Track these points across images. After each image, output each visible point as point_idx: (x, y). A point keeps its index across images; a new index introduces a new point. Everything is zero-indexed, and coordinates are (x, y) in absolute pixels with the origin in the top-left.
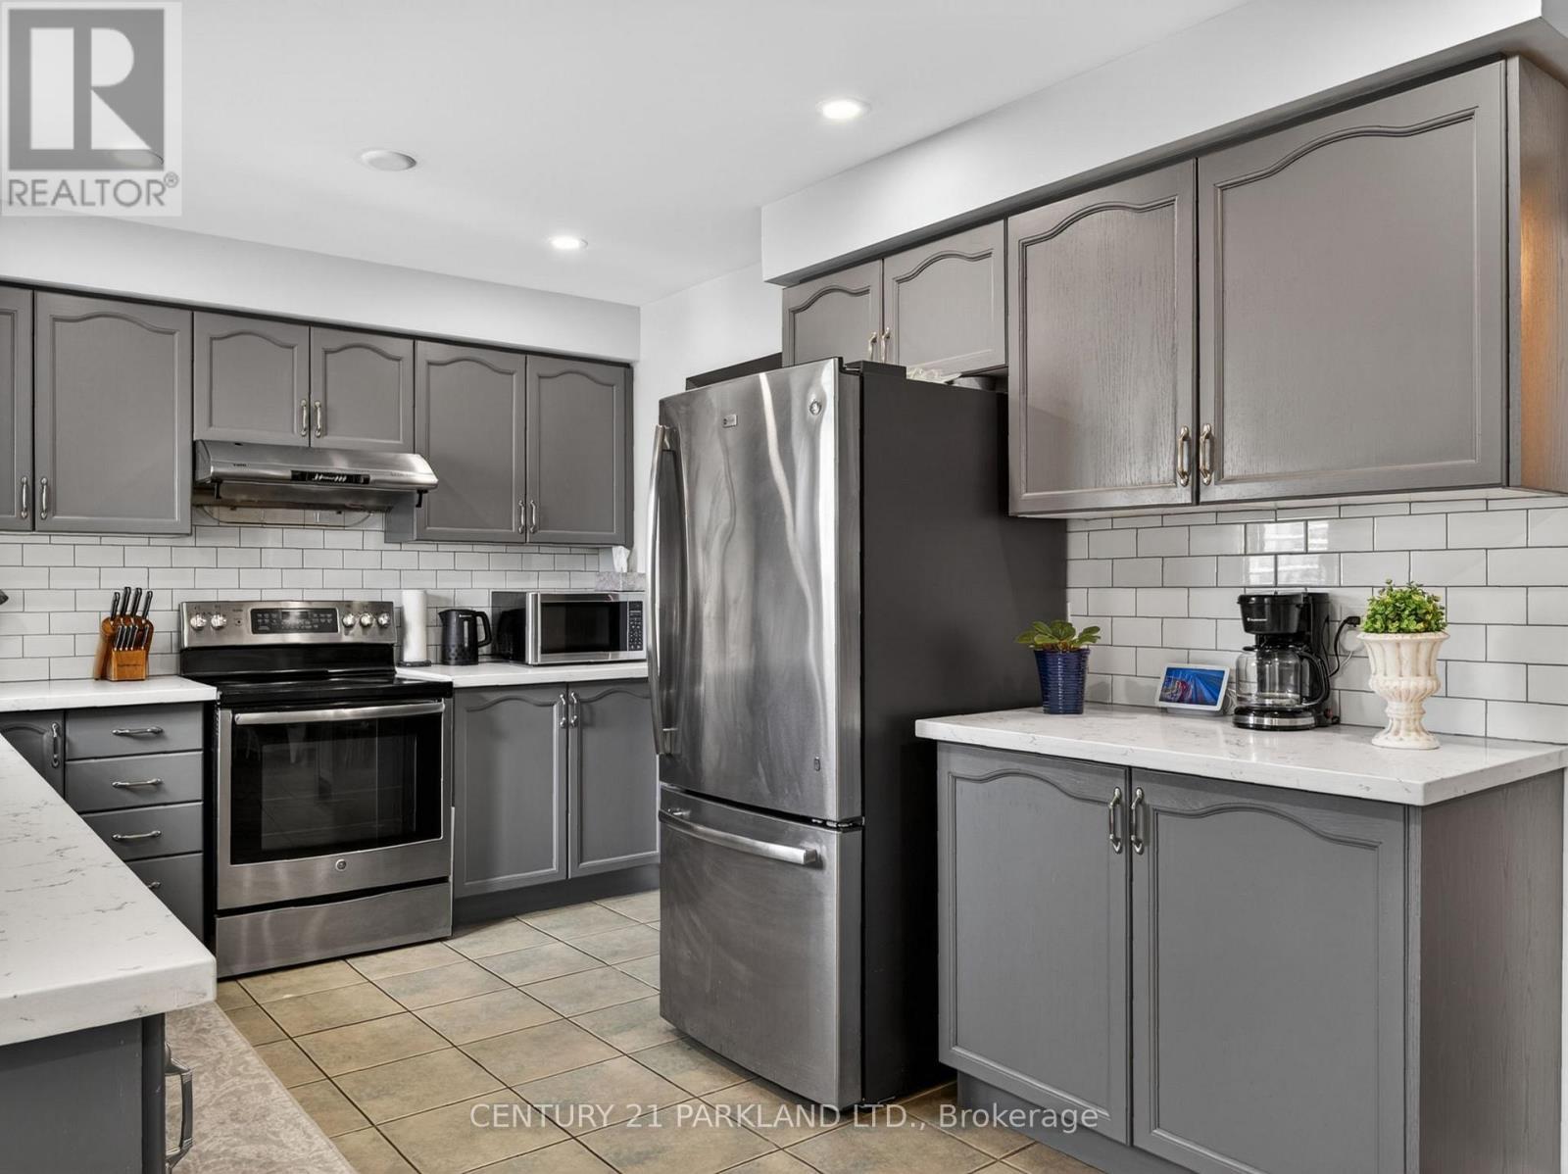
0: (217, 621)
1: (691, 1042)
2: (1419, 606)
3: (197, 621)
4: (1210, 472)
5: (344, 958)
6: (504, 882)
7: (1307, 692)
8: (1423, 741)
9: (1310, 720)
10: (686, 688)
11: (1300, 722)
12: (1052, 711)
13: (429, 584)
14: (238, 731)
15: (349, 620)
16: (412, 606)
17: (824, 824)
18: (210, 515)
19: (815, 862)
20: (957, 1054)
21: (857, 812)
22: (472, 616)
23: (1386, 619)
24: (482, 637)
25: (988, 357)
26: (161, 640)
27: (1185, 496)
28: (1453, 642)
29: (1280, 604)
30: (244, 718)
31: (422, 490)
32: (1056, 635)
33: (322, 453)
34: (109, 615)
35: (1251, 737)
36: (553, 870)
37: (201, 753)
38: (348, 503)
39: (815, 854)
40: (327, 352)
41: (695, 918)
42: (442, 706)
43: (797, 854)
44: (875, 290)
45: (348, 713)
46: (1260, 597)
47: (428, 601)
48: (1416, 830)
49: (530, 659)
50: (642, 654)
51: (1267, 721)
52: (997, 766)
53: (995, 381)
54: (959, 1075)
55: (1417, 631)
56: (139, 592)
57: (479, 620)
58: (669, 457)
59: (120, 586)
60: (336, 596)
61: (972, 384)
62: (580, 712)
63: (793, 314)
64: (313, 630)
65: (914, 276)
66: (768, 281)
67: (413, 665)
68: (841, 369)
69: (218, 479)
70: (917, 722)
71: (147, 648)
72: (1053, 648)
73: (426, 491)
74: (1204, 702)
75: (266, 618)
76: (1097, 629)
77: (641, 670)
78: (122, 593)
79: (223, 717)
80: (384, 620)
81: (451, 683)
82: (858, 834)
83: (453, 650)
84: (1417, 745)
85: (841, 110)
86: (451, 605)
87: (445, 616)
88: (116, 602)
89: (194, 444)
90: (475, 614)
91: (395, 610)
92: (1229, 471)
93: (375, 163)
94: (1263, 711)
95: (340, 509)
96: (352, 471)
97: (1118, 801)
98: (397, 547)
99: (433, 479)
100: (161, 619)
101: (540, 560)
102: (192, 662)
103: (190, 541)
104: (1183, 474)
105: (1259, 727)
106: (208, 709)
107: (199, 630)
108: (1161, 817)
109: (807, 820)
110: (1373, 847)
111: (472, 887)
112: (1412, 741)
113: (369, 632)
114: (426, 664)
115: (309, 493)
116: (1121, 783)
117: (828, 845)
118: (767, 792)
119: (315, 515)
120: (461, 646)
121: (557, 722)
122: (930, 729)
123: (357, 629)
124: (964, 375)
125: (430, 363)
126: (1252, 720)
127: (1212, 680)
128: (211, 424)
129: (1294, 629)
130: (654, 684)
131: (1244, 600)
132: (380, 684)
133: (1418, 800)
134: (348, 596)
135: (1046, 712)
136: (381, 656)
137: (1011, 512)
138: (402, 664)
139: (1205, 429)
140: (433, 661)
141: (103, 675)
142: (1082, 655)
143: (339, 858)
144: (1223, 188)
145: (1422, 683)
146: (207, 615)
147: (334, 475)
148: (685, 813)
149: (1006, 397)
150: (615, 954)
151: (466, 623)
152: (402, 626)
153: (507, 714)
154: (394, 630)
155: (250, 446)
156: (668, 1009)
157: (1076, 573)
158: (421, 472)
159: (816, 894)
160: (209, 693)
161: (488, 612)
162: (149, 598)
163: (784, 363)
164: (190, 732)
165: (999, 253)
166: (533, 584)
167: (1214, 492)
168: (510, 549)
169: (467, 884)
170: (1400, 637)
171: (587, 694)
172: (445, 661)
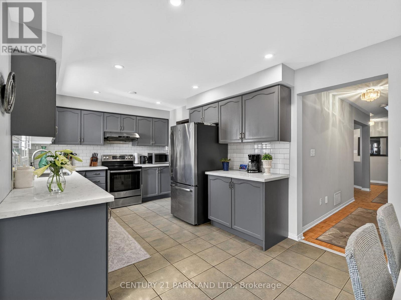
0: (107, 158)
1: (175, 217)
2: (269, 156)
3: (104, 158)
4: (244, 138)
5: (126, 206)
6: (149, 196)
7: (257, 168)
8: (269, 174)
9: (257, 171)
10: (174, 168)
11: (256, 172)
12: (224, 170)
13: (138, 152)
14: (111, 174)
15: (127, 157)
16: (136, 155)
17: (192, 186)
18: (106, 142)
19: (191, 191)
20: (210, 217)
21: (197, 184)
22: (145, 157)
23: (265, 158)
24: (146, 160)
25: (216, 121)
26: (99, 161)
27: (240, 141)
28: (274, 161)
29: (253, 156)
30: (112, 172)
31: (137, 138)
32: (225, 160)
33: (123, 133)
34: (91, 157)
35: (249, 174)
36: (157, 194)
37: (105, 177)
38: (127, 140)
39: (191, 190)
40: (123, 118)
41: (176, 200)
42: (140, 170)
43: (189, 190)
44: (201, 111)
45: (126, 171)
46: (251, 155)
47: (138, 154)
48: (264, 185)
49: (153, 163)
50: (168, 162)
51: (251, 172)
52: (216, 178)
53: (217, 124)
54: (211, 221)
55: (268, 160)
56: (96, 153)
57: (146, 157)
58: (172, 135)
59: (93, 153)
60: (125, 154)
61: (214, 125)
62: (160, 171)
63: (190, 114)
64: (121, 159)
65: (206, 109)
66: (187, 109)
67: (136, 164)
68: (195, 124)
69: (108, 137)
70: (205, 172)
71: (97, 162)
72: (225, 162)
73: (138, 139)
74: (245, 169)
75: (114, 157)
76: (230, 159)
77: (168, 165)
78: (94, 154)
79: (109, 172)
80: (132, 157)
81: (141, 167)
82: (197, 187)
83: (142, 162)
84: (268, 175)
85: (195, 87)
86: (142, 155)
87: (141, 157)
88: (93, 155)
89: (104, 132)
90: (145, 156)
91: (133, 156)
92: (246, 138)
93: (130, 93)
94: (251, 170)
95: (125, 141)
96: (127, 136)
97: (230, 182)
98: (134, 147)
99: (139, 137)
100: (99, 157)
101: (155, 148)
102: (104, 164)
103: (103, 146)
104: (240, 138)
105: (250, 172)
106: (106, 170)
107: (105, 159)
108: (235, 184)
109: (190, 185)
110: (259, 188)
111: (145, 196)
112: (268, 174)
113: (130, 159)
114: (138, 164)
115: (121, 139)
116: (230, 180)
117: (193, 189)
118: (185, 182)
119: (121, 142)
120: (143, 161)
121: (157, 173)
122: (207, 173)
123: (128, 159)
124: (213, 124)
125: (139, 120)
126: (249, 171)
127: (246, 166)
128: (106, 129)
129: (255, 159)
130: (170, 167)
131: (249, 155)
132: (131, 167)
133: (264, 181)
134: (127, 154)
135: (224, 171)
136: (131, 163)
137: (219, 143)
138: (134, 164)
139: (243, 132)
140: (139, 163)
141: (91, 166)
142: (228, 163)
143: (125, 192)
144: (245, 100)
145: (269, 167)
146: (106, 157)
147: (124, 136)
148: (174, 185)
149: (218, 127)
150: (165, 206)
151: (144, 158)
152: (134, 158)
153: (150, 171)
154: (133, 159)
155: (112, 132)
156: (172, 212)
157: (229, 151)
158: (137, 136)
159: (191, 195)
160: (106, 168)
161: (147, 156)
162: (97, 154)
163: (189, 122)
164: (104, 174)
165: (217, 107)
166: (153, 152)
167: (244, 141)
168: (150, 147)
169: (144, 196)
170: (266, 160)
171: (162, 168)
172: (141, 163)
